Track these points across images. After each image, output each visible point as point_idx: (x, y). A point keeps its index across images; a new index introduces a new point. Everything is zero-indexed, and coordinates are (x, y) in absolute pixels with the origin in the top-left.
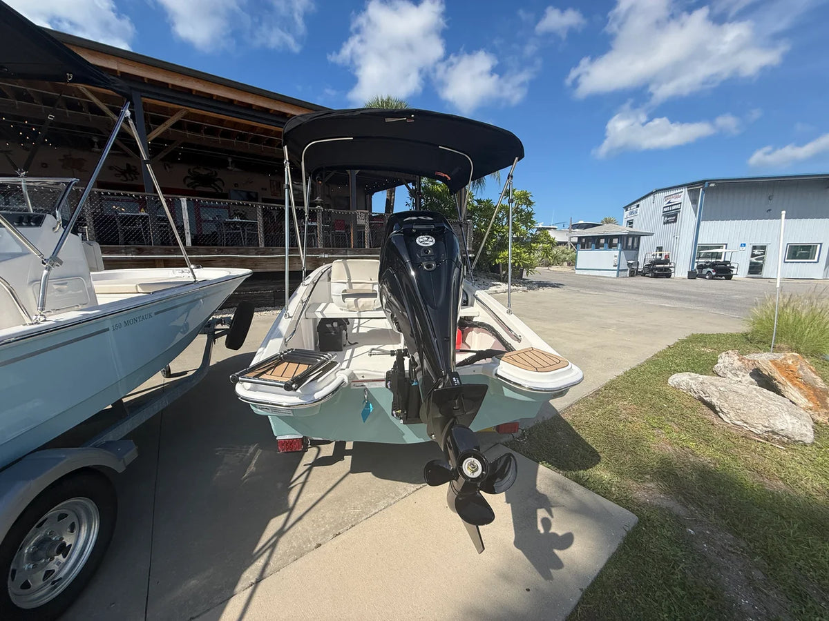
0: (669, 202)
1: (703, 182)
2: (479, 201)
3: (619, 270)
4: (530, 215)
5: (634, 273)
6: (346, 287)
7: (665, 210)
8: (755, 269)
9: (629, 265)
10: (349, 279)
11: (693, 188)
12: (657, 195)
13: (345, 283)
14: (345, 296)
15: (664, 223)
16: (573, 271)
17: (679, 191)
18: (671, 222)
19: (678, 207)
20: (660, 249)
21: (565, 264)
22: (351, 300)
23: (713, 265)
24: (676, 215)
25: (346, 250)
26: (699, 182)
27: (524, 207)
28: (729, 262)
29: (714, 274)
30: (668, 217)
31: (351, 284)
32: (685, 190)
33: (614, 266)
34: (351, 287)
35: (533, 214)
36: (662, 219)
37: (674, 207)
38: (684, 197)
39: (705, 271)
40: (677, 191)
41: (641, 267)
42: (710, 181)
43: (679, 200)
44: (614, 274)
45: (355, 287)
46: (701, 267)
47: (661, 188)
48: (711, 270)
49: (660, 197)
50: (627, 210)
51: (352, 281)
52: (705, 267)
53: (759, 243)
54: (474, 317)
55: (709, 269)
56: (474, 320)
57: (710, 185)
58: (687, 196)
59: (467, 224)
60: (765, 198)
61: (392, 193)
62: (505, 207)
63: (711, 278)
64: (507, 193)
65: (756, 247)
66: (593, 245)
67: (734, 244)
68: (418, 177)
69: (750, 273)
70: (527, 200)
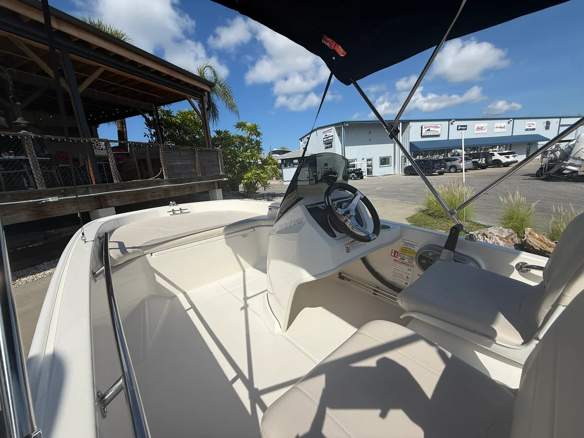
0: (326, 135)
1: (343, 123)
2: (218, 132)
3: (310, 180)
4: (258, 143)
5: (317, 182)
7: (325, 140)
8: (369, 172)
9: (314, 176)
11: (338, 126)
12: (318, 131)
15: (325, 148)
16: (281, 183)
17: (331, 128)
18: (329, 148)
19: (331, 138)
20: (326, 165)
21: (274, 178)
23: (354, 172)
24: (331, 143)
25: (87, 188)
26: (341, 123)
27: (254, 137)
28: (360, 169)
29: (356, 176)
30: (327, 144)
32: (333, 128)
33: (307, 178)
35: (261, 142)
36: (324, 146)
37: (329, 138)
38: (333, 132)
39: (351, 175)
40: (329, 129)
41: (319, 177)
42: (346, 122)
43: (331, 134)
44: (308, 183)
46: (349, 173)
47: (320, 127)
48: (354, 174)
49: (320, 132)
50: (302, 141)
52: (351, 173)
53: (369, 157)
55: (353, 174)
57: (347, 125)
58: (335, 131)
59: (217, 152)
60: (368, 133)
61: (123, 124)
62: (241, 137)
63: (355, 179)
64: (240, 125)
65: (368, 160)
66: (292, 165)
67: (359, 159)
68: (154, 107)
69: (368, 174)
70: (257, 132)
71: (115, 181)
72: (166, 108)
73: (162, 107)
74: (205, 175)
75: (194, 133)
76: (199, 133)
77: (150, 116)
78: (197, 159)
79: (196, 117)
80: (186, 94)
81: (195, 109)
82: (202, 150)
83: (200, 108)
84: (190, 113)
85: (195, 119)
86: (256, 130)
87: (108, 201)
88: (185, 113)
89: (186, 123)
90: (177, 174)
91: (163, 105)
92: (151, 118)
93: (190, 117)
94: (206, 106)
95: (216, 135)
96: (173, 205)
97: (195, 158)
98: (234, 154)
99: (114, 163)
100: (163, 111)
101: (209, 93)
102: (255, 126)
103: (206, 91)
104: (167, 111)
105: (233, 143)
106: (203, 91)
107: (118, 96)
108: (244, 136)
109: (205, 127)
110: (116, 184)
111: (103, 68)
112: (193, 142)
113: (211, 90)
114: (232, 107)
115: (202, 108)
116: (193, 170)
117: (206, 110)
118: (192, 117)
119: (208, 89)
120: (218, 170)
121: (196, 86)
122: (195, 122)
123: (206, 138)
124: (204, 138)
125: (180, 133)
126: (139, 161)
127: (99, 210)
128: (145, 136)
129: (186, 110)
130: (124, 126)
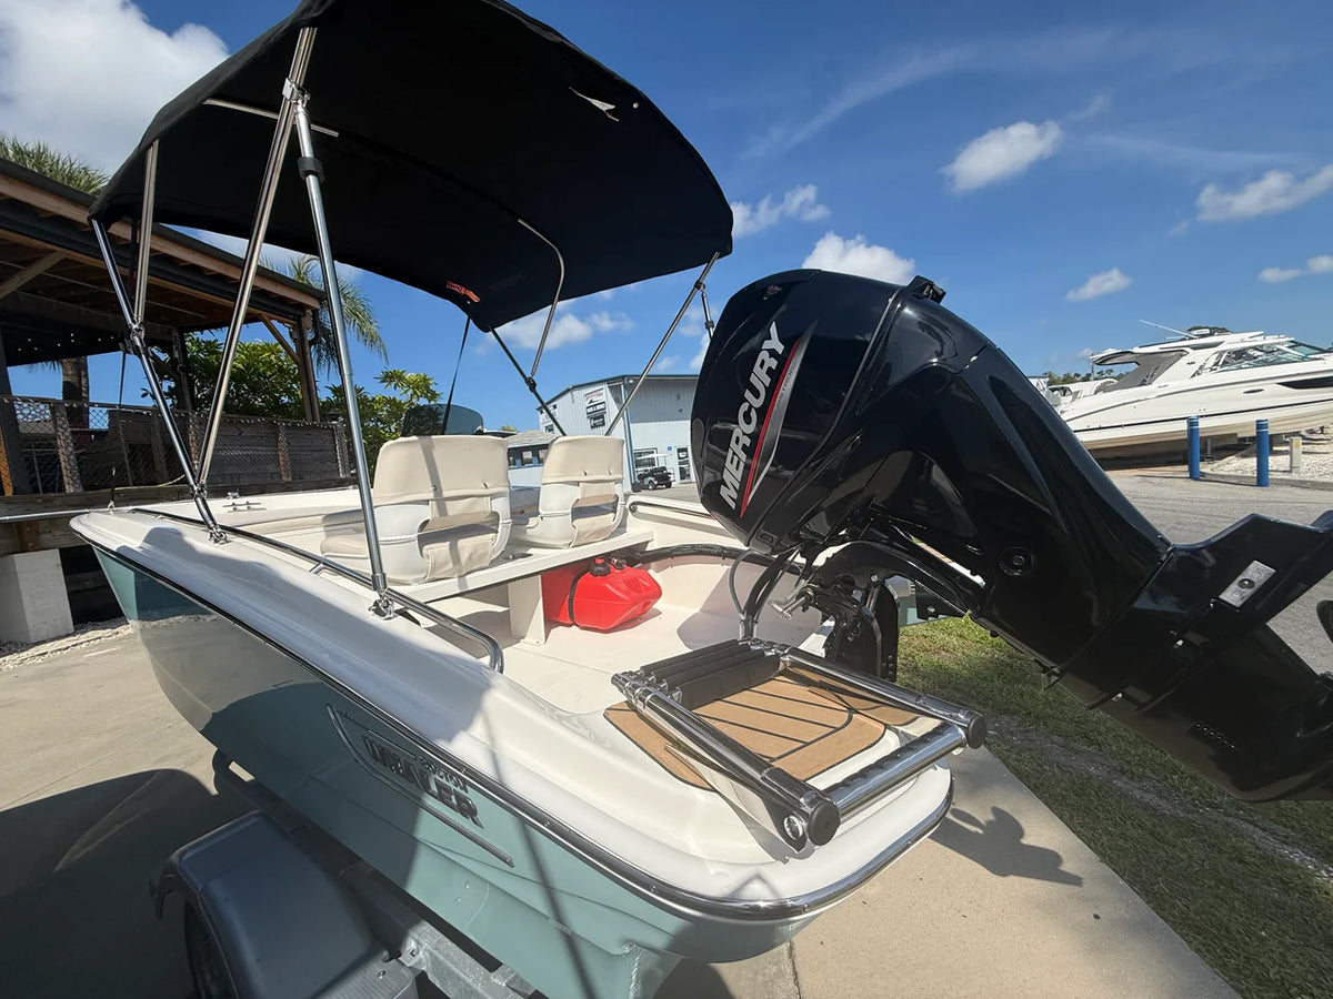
0: (591, 402)
6: (427, 512)
7: (589, 410)
8: (684, 474)
10: (437, 488)
11: (615, 384)
12: (574, 393)
13: (426, 502)
14: (427, 536)
15: (592, 427)
18: (599, 426)
19: (602, 406)
22: (441, 549)
23: (651, 474)
24: (603, 417)
26: (618, 378)
27: (424, 402)
28: (664, 468)
29: (655, 483)
30: (594, 419)
31: (441, 501)
32: (605, 386)
34: (442, 511)
36: (588, 423)
37: (598, 407)
38: (604, 395)
39: (646, 481)
40: (597, 388)
42: (629, 377)
43: (602, 399)
45: (454, 508)
46: (642, 477)
47: (577, 384)
48: (652, 479)
49: (578, 394)
50: (541, 413)
51: (446, 494)
52: (647, 476)
53: (681, 446)
54: (647, 542)
55: (650, 478)
56: (649, 548)
57: (631, 381)
58: (609, 393)
59: (332, 430)
60: (675, 398)
61: (81, 370)
62: (392, 402)
63: (655, 489)
64: (389, 378)
65: (679, 450)
66: (518, 461)
67: (662, 447)
68: (175, 334)
69: (682, 478)
70: (428, 390)
71: (69, 489)
72: (206, 336)
73: (197, 335)
74: (300, 478)
75: (277, 391)
76: (289, 392)
77: (163, 352)
78: (283, 444)
79: (283, 358)
80: (260, 312)
81: (281, 341)
82: (294, 425)
83: (295, 341)
84: (267, 348)
85: (281, 361)
86: (427, 387)
87: (42, 536)
88: (254, 348)
89: (257, 369)
90: (231, 476)
91: (201, 329)
92: (164, 357)
93: (269, 356)
94: (310, 336)
95: (331, 396)
96: (235, 497)
97: (277, 442)
98: (375, 437)
99: (70, 449)
100: (197, 343)
101: (315, 312)
102: (425, 379)
103: (309, 307)
104: (209, 343)
105: (374, 413)
106: (302, 307)
107: (82, 308)
108: (398, 399)
109: (306, 378)
110: (71, 494)
111: (61, 253)
112: (273, 409)
113: (321, 304)
114: (372, 340)
115: (300, 341)
116: (271, 468)
117: (307, 343)
118: (273, 357)
119: (314, 303)
120: (335, 468)
121: (284, 297)
122: (281, 369)
123: (307, 401)
124: (301, 402)
125: (238, 391)
126: (132, 447)
127: (15, 555)
128: (144, 395)
129: (259, 341)
130: (83, 373)
